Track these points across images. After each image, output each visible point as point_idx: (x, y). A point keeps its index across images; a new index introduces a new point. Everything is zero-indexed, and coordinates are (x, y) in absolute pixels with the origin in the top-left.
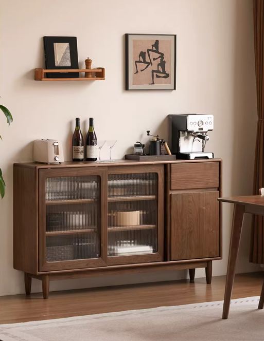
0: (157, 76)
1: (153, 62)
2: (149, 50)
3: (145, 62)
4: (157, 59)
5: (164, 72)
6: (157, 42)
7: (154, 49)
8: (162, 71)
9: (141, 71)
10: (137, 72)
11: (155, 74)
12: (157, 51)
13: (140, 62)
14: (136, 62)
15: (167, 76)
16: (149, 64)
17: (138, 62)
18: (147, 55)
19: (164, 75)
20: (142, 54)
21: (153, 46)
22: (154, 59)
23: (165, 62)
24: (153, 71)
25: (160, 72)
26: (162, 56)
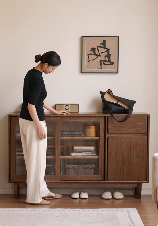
0: (104, 64)
1: (101, 54)
2: (98, 47)
3: (95, 54)
4: (104, 52)
5: (110, 61)
6: (104, 42)
7: (102, 46)
8: (108, 61)
9: (92, 60)
10: (89, 61)
11: (102, 62)
12: (104, 47)
13: (91, 54)
14: (88, 54)
15: (112, 64)
16: (98, 56)
17: (90, 54)
18: (96, 50)
19: (109, 63)
20: (93, 49)
21: (101, 44)
22: (102, 53)
23: (110, 54)
24: (101, 61)
25: (106, 61)
26: (108, 50)
